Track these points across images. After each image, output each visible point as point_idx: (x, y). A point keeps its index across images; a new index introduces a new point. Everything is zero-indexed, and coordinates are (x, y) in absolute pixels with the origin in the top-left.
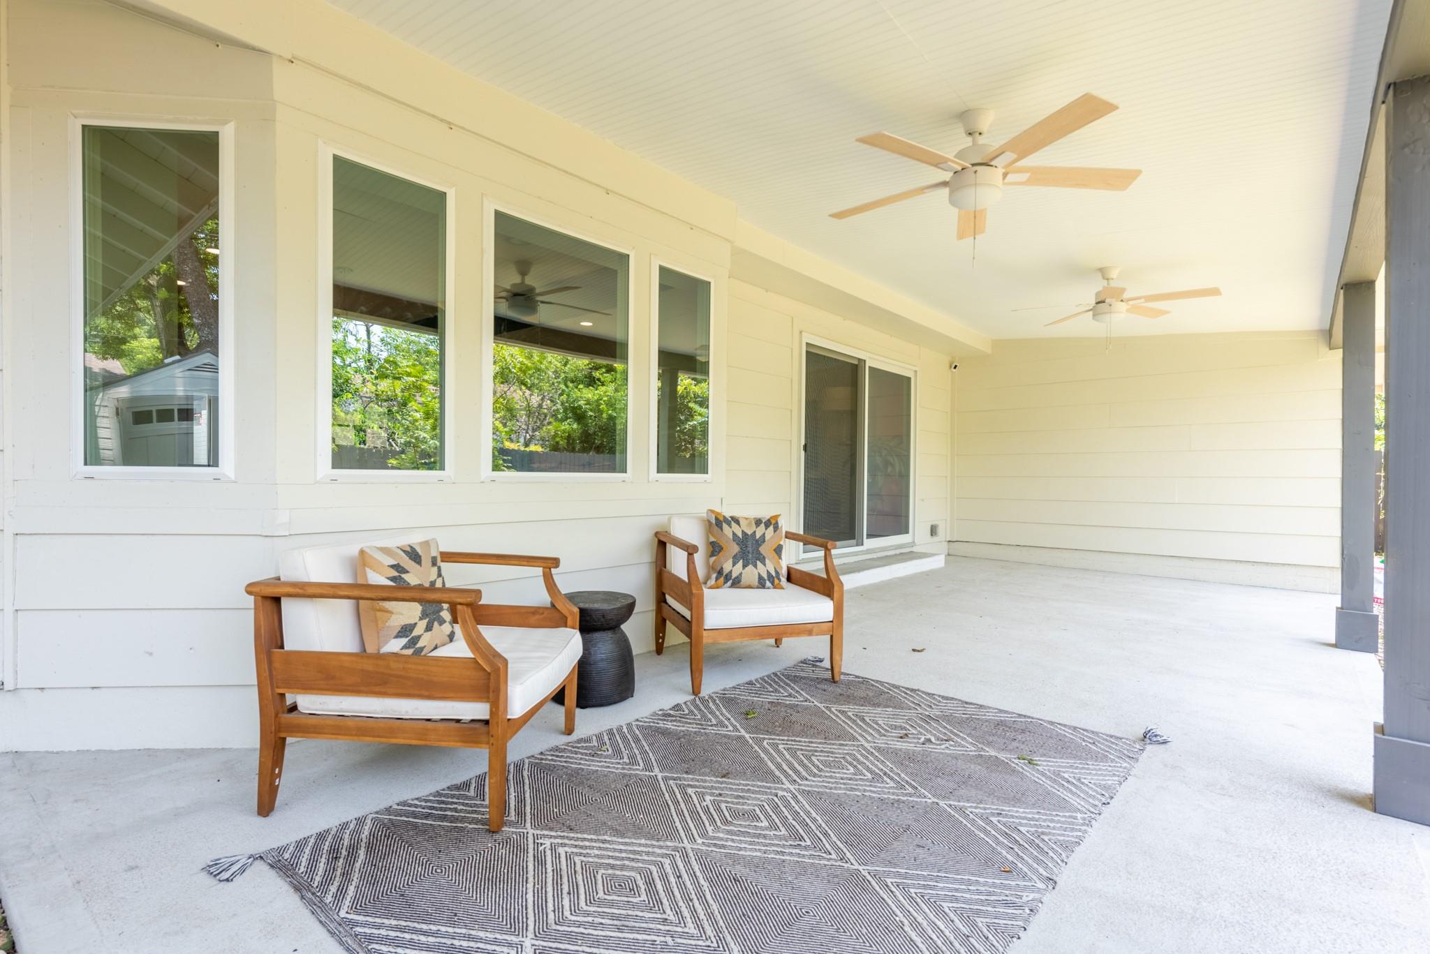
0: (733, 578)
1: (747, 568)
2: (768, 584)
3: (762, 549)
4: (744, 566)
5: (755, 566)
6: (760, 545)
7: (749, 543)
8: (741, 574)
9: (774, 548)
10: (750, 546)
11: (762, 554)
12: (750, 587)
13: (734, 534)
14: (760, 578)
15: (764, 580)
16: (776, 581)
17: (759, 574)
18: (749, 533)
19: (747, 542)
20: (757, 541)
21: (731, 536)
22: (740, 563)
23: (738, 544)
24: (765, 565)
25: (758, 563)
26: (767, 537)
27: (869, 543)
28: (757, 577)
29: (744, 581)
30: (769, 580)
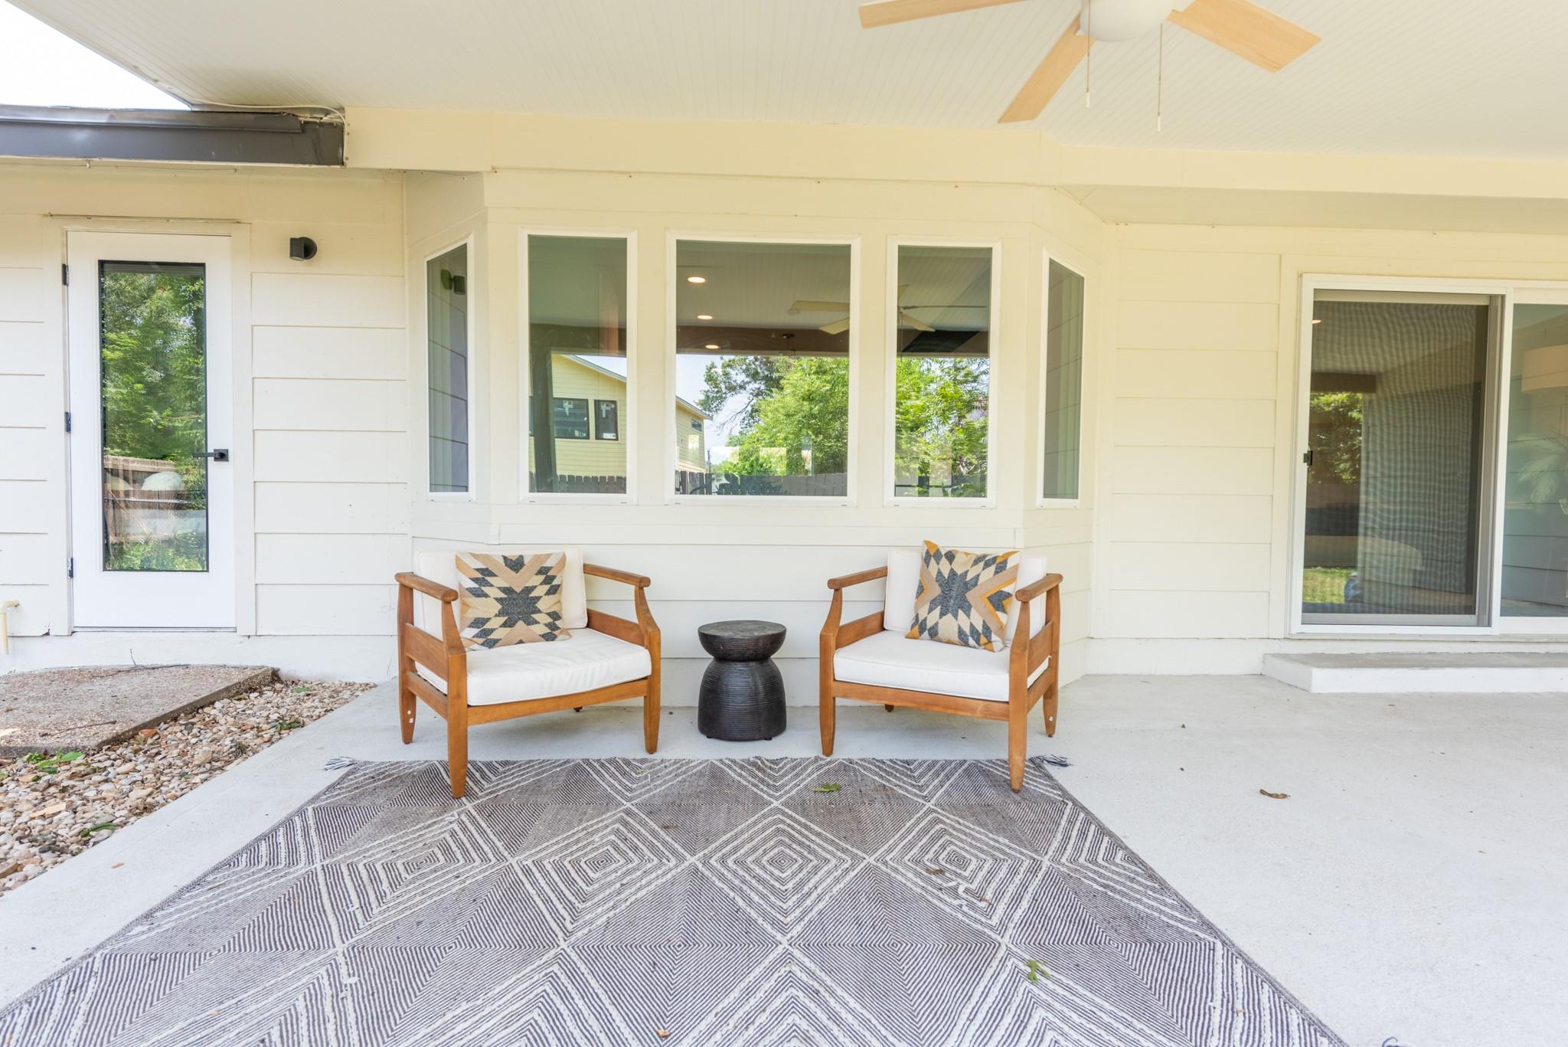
0: (928, 627)
1: (944, 617)
2: (971, 641)
3: (970, 596)
4: (942, 615)
5: (956, 616)
6: (968, 589)
7: (955, 587)
8: (937, 624)
9: (989, 595)
10: (955, 589)
11: (967, 602)
12: (949, 642)
13: (939, 573)
14: (961, 632)
15: (966, 635)
16: (983, 640)
17: (959, 627)
18: (959, 572)
19: (953, 583)
20: (966, 583)
21: (934, 574)
22: (938, 611)
23: (940, 585)
24: (968, 616)
25: (960, 612)
26: (981, 580)
27: (1502, 625)
28: (957, 630)
29: (942, 632)
30: (972, 636)
